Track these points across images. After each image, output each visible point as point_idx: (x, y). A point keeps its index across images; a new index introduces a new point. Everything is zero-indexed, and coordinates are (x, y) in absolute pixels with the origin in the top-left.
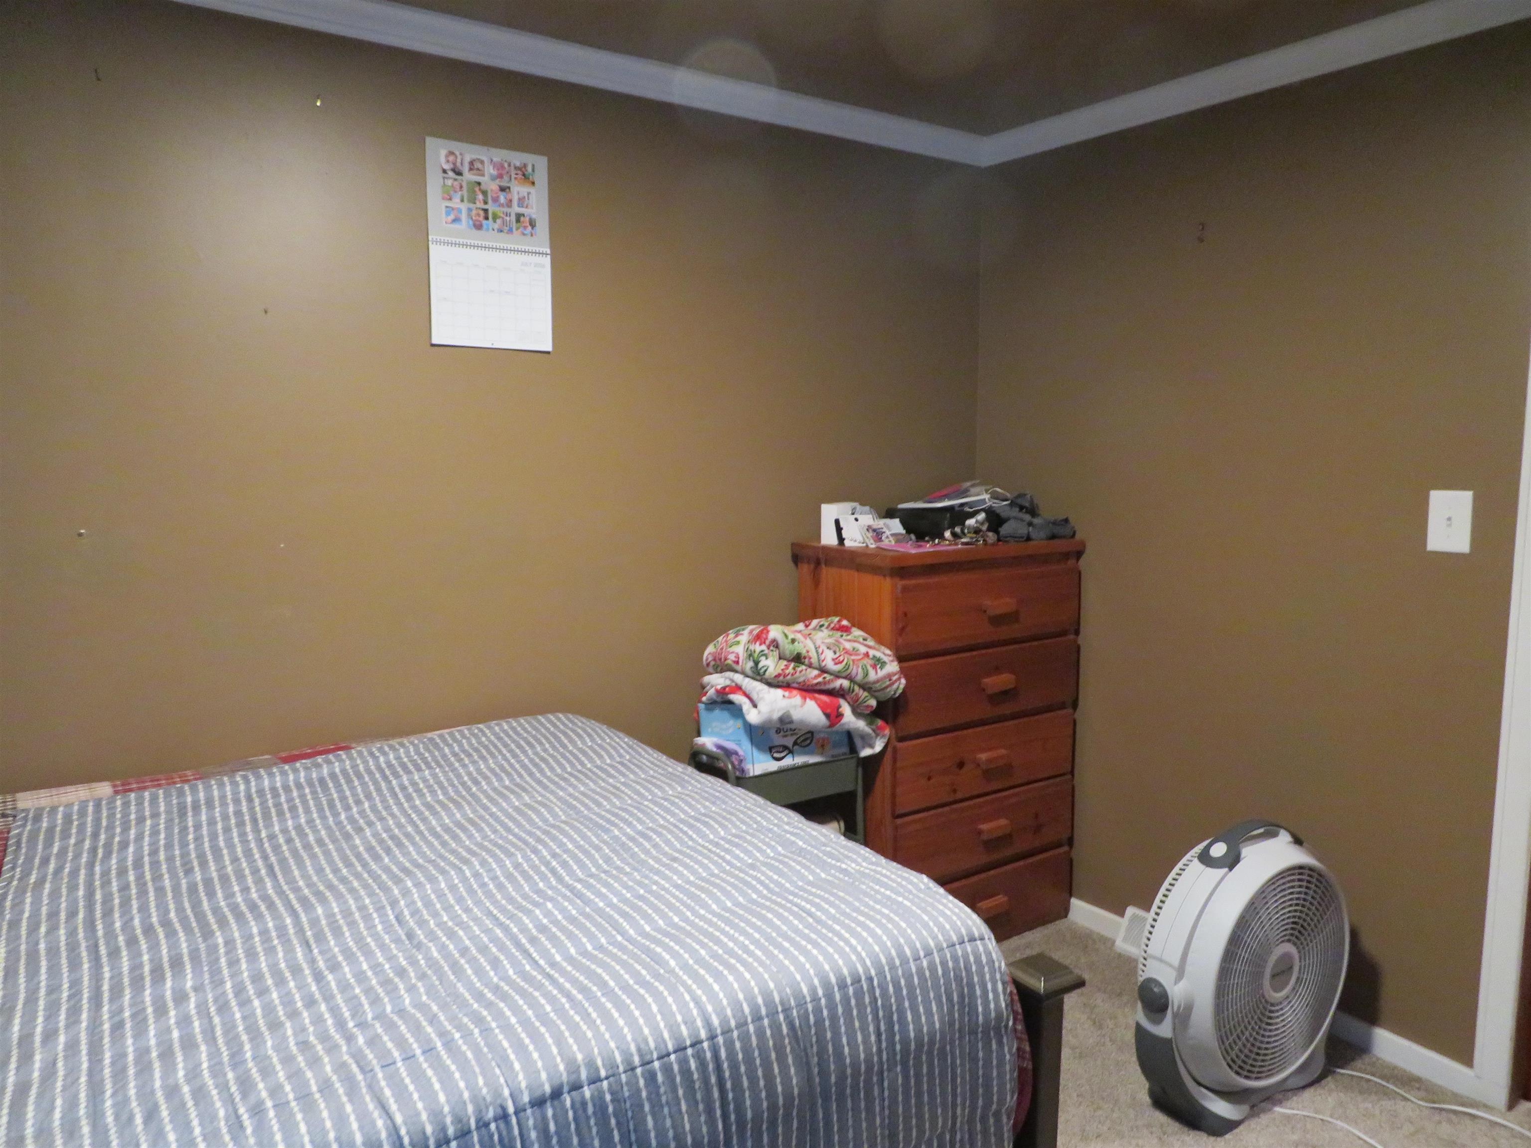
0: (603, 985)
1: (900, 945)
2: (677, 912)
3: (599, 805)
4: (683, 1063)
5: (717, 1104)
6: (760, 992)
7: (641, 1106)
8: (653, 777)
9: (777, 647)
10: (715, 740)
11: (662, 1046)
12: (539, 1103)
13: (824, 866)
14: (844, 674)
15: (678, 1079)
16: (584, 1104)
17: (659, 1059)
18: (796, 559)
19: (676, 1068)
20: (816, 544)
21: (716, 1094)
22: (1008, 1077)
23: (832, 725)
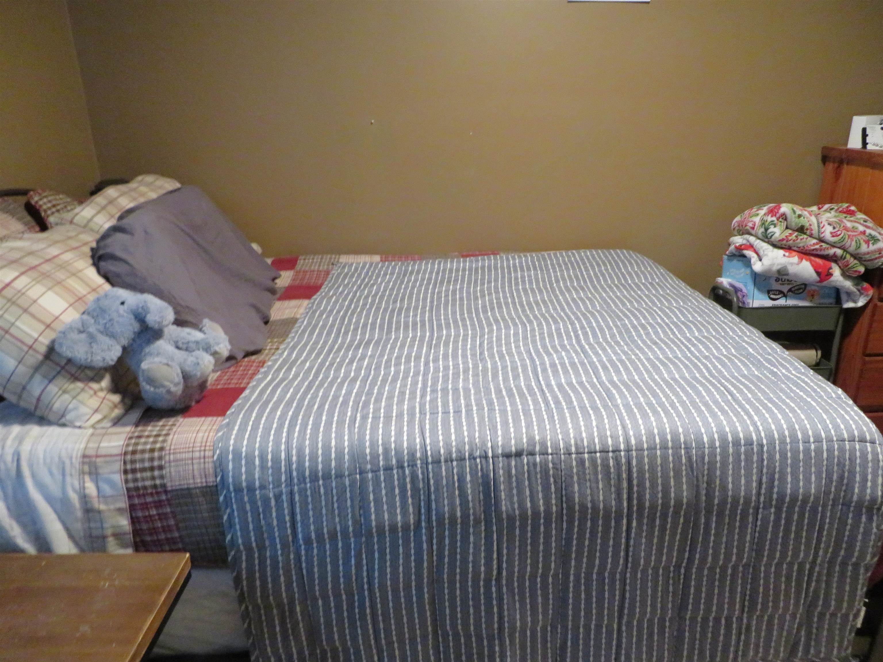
0: (569, 402)
1: (794, 429)
2: (640, 374)
3: (624, 304)
4: (605, 460)
5: (625, 491)
6: (671, 432)
7: (572, 477)
8: (668, 294)
9: (786, 219)
10: (730, 280)
11: (592, 446)
12: (507, 456)
13: (759, 365)
14: (839, 245)
15: (599, 468)
16: (535, 464)
17: (588, 453)
18: (825, 159)
19: (599, 461)
20: (843, 148)
21: (625, 484)
22: (872, 543)
23: (821, 281)
